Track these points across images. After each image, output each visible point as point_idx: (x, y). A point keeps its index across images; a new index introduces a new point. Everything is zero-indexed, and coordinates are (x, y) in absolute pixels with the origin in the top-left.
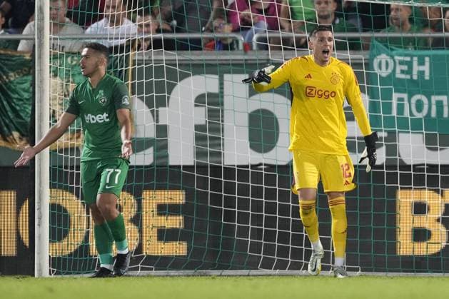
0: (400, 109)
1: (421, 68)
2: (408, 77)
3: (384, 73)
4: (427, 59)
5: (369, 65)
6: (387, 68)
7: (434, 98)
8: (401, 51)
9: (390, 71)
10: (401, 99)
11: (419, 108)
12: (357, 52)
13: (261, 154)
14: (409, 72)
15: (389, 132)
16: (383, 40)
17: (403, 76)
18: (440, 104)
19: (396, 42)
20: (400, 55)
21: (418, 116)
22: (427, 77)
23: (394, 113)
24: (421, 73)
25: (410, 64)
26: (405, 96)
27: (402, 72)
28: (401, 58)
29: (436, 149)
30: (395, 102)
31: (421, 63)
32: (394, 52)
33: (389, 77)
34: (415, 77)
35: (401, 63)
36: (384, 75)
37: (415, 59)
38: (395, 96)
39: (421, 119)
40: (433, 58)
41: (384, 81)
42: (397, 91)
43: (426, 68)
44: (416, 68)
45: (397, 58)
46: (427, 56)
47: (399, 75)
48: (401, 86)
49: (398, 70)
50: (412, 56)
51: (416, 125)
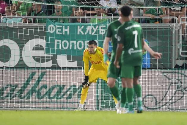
0: (58, 46)
1: (66, 30)
2: (61, 33)
3: (52, 32)
4: (68, 27)
5: (46, 29)
6: (53, 30)
7: (71, 42)
8: (58, 23)
9: (54, 31)
10: (58, 42)
11: (65, 46)
12: (41, 24)
13: (3, 63)
14: (61, 31)
15: (53, 55)
16: (51, 19)
17: (59, 33)
18: (73, 44)
20: (58, 25)
21: (64, 48)
22: (68, 34)
23: (56, 47)
24: (66, 32)
25: (62, 29)
26: (60, 41)
27: (59, 31)
28: (58, 26)
29: (71, 61)
30: (56, 43)
31: (66, 28)
32: (56, 24)
33: (53, 33)
34: (64, 34)
35: (58, 28)
36: (52, 33)
37: (64, 26)
38: (56, 41)
39: (65, 50)
40: (71, 26)
41: (52, 35)
42: (56, 39)
43: (68, 30)
44: (64, 30)
45: (57, 26)
46: (68, 25)
47: (57, 33)
48: (57, 37)
49: (57, 31)
50: (62, 25)
51: (63, 52)
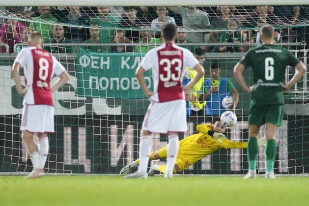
0: (94, 85)
1: (105, 63)
2: (98, 67)
3: (85, 65)
4: (108, 58)
5: (77, 61)
6: (87, 63)
7: (112, 79)
8: (94, 53)
9: (88, 64)
10: (94, 80)
11: (104, 85)
12: (70, 54)
13: (18, 109)
14: (99, 65)
15: (88, 98)
17: (95, 67)
18: (115, 82)
19: (92, 49)
20: (94, 56)
21: (103, 88)
22: (108, 68)
23: (90, 87)
24: (105, 66)
25: (99, 61)
26: (96, 78)
27: (95, 65)
28: (94, 57)
29: (113, 107)
30: (91, 81)
31: (105, 60)
32: (91, 54)
33: (87, 67)
34: (102, 68)
35: (94, 60)
36: (85, 66)
37: (102, 58)
38: (91, 78)
39: (105, 90)
40: (111, 57)
41: (85, 69)
42: (92, 75)
43: (108, 63)
44: (102, 63)
45: (92, 57)
46: (108, 56)
47: (93, 67)
48: (94, 72)
49: (93, 64)
50: (100, 56)
51: (102, 94)
